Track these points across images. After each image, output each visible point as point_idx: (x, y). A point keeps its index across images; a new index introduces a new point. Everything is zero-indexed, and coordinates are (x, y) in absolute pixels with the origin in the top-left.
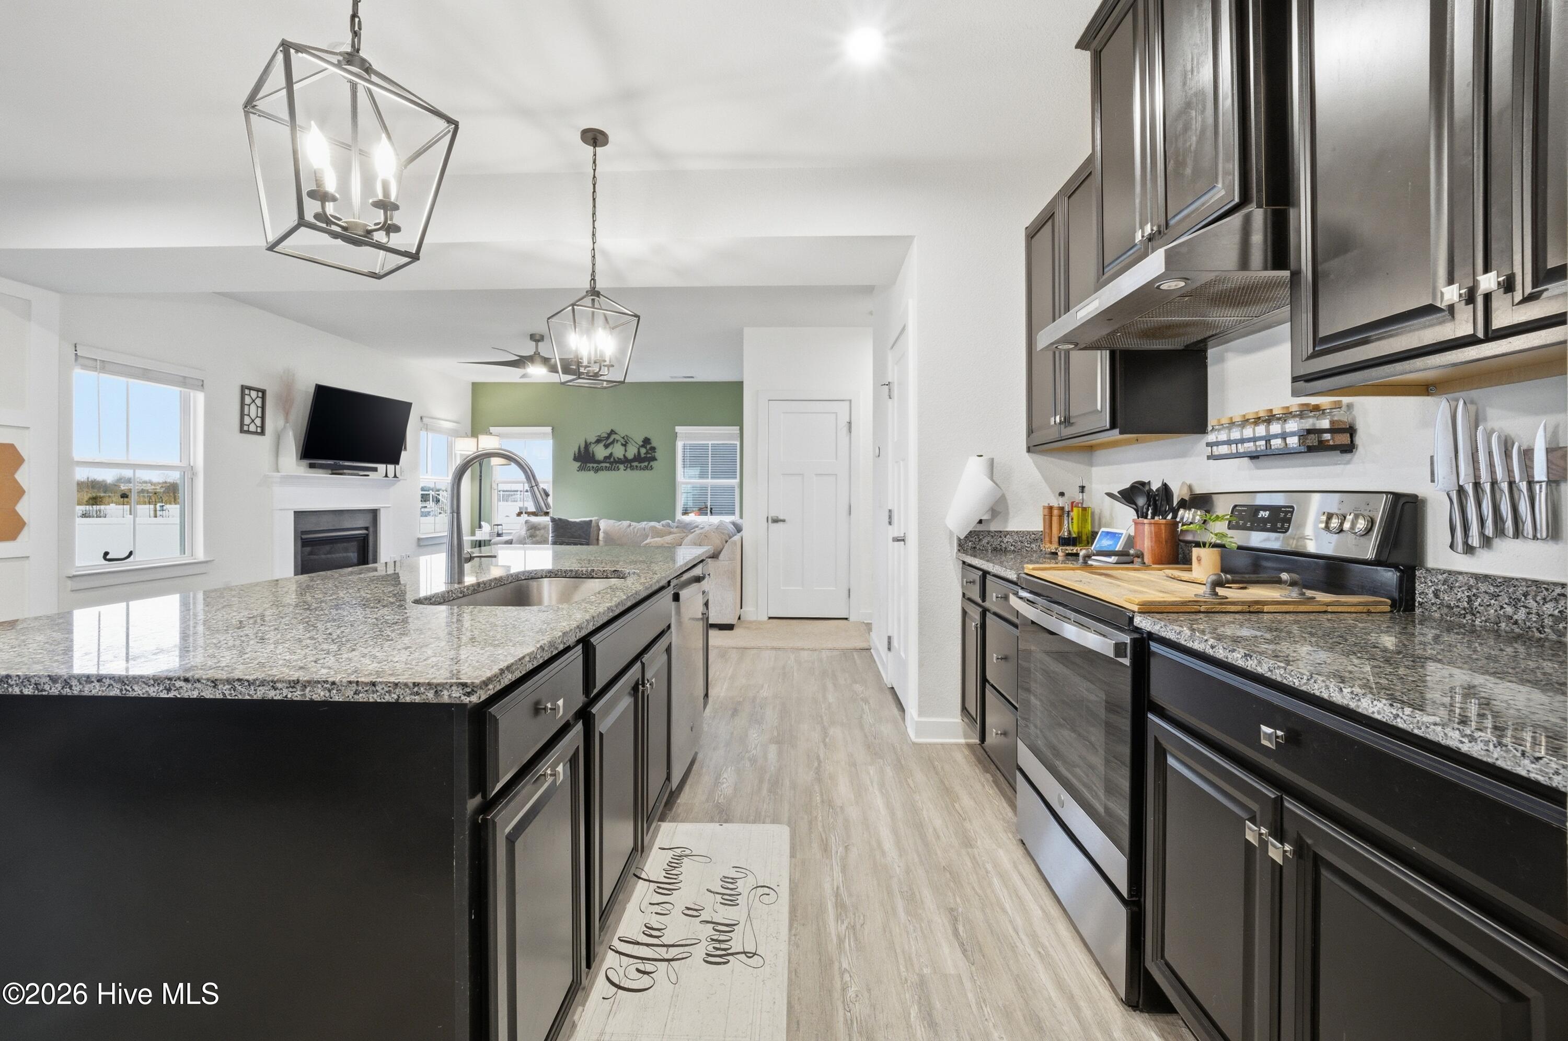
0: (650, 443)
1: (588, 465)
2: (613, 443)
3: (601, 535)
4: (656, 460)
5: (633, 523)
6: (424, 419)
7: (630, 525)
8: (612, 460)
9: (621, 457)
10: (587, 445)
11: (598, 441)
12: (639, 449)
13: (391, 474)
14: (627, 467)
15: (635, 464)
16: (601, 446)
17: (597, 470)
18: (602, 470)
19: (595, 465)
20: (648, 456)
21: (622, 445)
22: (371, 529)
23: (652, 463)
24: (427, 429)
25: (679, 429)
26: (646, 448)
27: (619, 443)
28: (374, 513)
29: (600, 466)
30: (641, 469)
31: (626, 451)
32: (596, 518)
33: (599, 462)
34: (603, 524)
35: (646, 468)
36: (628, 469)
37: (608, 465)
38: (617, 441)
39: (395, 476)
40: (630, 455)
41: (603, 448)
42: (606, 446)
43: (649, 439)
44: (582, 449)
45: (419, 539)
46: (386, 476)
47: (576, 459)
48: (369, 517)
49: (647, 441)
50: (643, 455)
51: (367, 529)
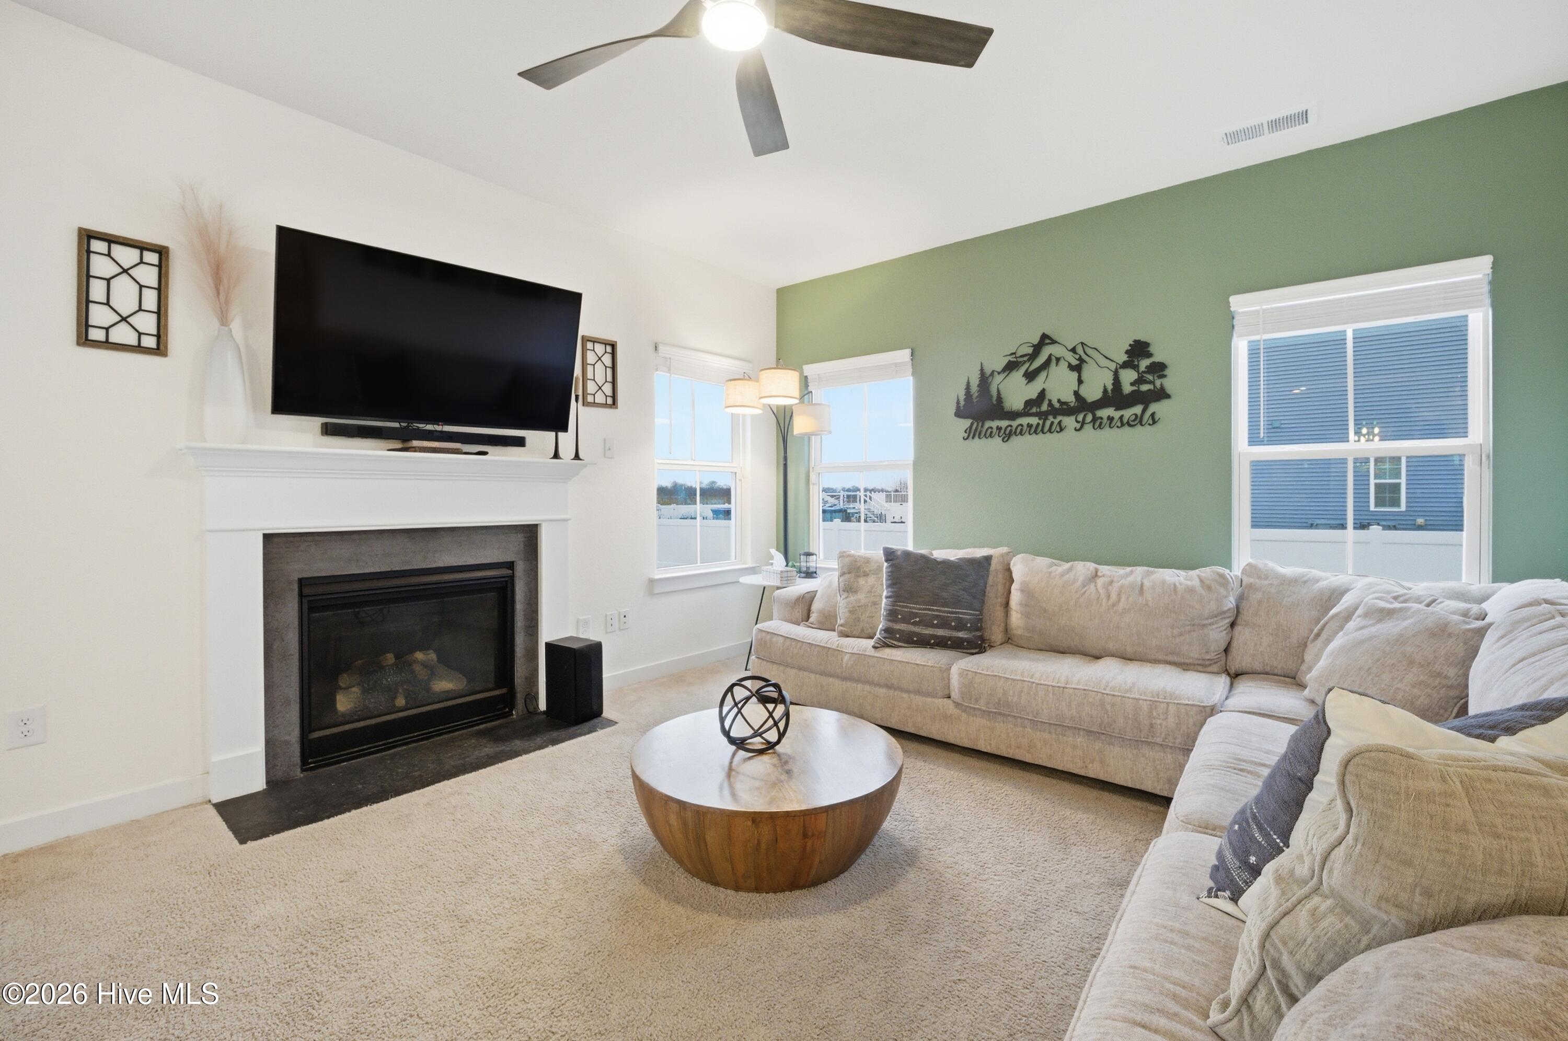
0: (1150, 355)
1: (988, 424)
2: (1046, 365)
3: (1016, 597)
4: (1168, 396)
5: (1104, 569)
6: (661, 348)
7: (1096, 575)
8: (1044, 407)
9: (1070, 399)
10: (985, 379)
11: (1011, 367)
12: (1116, 374)
13: (567, 450)
14: (1083, 423)
15: (1104, 413)
16: (1018, 376)
17: (1007, 435)
18: (1021, 433)
19: (1004, 424)
20: (1145, 388)
21: (1071, 367)
22: (520, 568)
23: (1154, 407)
24: (669, 370)
25: (1240, 304)
26: (1135, 367)
27: (1063, 365)
28: (530, 533)
29: (1015, 424)
30: (1123, 423)
31: (1080, 382)
32: (1004, 550)
33: (1013, 415)
34: (1019, 568)
35: (1138, 420)
36: (1088, 428)
37: (1034, 421)
38: (1058, 360)
39: (577, 457)
40: (1092, 393)
41: (1024, 381)
42: (1030, 376)
43: (1147, 345)
44: (974, 388)
45: (652, 582)
46: (556, 456)
47: (959, 414)
48: (518, 540)
49: (1139, 349)
50: (1127, 389)
51: (510, 565)
